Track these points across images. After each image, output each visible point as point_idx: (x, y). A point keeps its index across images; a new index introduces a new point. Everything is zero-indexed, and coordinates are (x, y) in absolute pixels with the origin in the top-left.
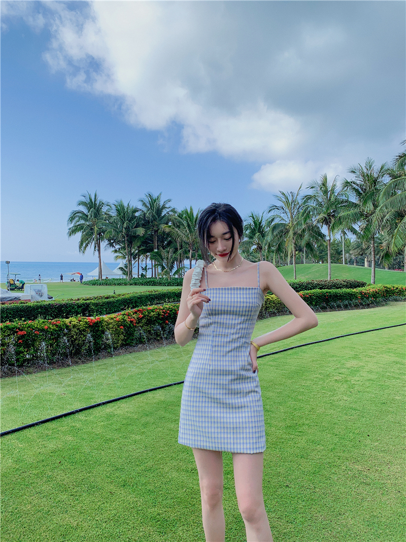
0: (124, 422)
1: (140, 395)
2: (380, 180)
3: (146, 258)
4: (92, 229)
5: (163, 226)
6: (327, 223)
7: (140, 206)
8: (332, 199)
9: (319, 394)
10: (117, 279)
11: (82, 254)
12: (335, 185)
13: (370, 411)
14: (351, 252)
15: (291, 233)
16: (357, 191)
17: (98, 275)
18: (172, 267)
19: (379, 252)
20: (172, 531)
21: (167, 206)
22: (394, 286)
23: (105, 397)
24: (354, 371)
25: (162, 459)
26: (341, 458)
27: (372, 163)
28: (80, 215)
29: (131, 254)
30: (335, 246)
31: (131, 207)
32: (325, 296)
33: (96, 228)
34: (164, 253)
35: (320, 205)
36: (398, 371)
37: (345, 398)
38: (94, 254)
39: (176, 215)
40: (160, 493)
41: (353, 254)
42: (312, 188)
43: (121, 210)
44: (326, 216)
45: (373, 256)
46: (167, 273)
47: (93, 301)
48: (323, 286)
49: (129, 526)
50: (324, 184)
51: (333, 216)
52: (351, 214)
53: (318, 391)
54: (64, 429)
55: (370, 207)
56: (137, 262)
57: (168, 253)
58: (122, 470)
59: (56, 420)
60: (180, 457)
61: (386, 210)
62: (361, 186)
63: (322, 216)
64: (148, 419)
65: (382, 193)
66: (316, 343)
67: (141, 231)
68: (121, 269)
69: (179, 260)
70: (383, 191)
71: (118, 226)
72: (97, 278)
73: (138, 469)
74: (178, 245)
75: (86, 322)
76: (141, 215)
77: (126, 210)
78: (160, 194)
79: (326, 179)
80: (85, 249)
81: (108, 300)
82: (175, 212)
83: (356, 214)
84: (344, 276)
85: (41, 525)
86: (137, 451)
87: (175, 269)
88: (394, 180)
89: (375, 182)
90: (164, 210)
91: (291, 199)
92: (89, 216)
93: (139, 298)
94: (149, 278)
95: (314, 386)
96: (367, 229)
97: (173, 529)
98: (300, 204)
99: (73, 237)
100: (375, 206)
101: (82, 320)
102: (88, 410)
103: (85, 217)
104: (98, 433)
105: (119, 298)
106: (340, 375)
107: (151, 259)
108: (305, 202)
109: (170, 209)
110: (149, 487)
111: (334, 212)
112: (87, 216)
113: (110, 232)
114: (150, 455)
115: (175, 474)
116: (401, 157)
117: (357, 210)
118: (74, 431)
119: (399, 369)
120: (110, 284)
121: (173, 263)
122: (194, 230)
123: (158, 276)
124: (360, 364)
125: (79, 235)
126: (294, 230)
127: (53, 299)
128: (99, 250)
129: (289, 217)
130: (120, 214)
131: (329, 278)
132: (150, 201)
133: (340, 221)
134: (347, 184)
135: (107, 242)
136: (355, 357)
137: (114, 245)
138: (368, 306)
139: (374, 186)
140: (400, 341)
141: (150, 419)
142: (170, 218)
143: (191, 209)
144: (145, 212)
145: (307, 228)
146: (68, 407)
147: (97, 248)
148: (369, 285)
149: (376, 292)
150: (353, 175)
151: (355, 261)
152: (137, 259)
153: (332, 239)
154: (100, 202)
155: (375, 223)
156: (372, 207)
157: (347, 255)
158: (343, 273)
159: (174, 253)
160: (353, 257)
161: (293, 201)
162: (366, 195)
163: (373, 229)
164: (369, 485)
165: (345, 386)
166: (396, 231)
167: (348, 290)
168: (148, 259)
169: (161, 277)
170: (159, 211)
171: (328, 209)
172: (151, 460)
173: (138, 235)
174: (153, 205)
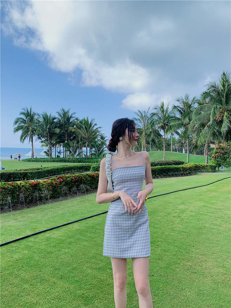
0: (58, 242)
1: (65, 226)
2: (193, 106)
3: (60, 146)
4: (28, 129)
5: (71, 128)
6: (164, 128)
7: (57, 116)
8: (166, 115)
9: (166, 224)
10: (43, 158)
11: (22, 143)
12: (168, 108)
13: (193, 233)
14: (176, 145)
15: (144, 134)
16: (180, 111)
17: (31, 155)
18: (76, 152)
19: (191, 145)
20: (92, 303)
21: (73, 116)
22: (200, 164)
23: (44, 227)
24: (183, 211)
25: (82, 262)
26: (180, 259)
27: (189, 96)
28: (21, 120)
29: (51, 144)
30: (167, 142)
31: (52, 116)
32: (163, 169)
33: (31, 128)
34: (71, 143)
35: (160, 118)
36: (206, 211)
37: (180, 226)
38: (29, 143)
39: (79, 122)
40: (83, 282)
41: (177, 146)
42: (155, 109)
43: (46, 118)
44: (163, 125)
45: (188, 147)
46: (73, 155)
47: (29, 171)
48: (161, 164)
49: (67, 301)
50: (162, 107)
51: (167, 125)
52: (177, 124)
53: (165, 222)
54: (22, 246)
55: (187, 120)
56: (55, 148)
57: (73, 144)
58: (59, 269)
59: (17, 242)
60: (92, 261)
61: (196, 122)
62: (182, 109)
63: (161, 124)
64: (71, 240)
65: (194, 113)
66: (160, 195)
67: (57, 130)
68: (45, 152)
69: (80, 148)
70: (194, 112)
71: (44, 127)
72: (31, 158)
73: (69, 269)
74: (80, 139)
75: (30, 184)
76: (57, 121)
77: (49, 118)
78: (69, 109)
79: (163, 104)
80: (24, 140)
81: (39, 170)
82: (78, 120)
83: (179, 124)
84: (172, 158)
85: (15, 303)
86: (67, 258)
87: (77, 153)
88: (200, 106)
89: (190, 106)
90: (71, 119)
91: (144, 115)
92: (27, 121)
93: (57, 170)
94: (62, 158)
95: (162, 220)
96: (185, 132)
97: (92, 302)
98: (149, 117)
99: (16, 133)
100: (190, 120)
101: (28, 183)
102: (35, 235)
103: (24, 121)
104: (43, 248)
105: (45, 169)
106: (176, 213)
107: (63, 147)
108: (152, 117)
109: (75, 118)
110: (76, 279)
111: (167, 122)
112: (25, 121)
113: (39, 131)
114: (75, 260)
115: (90, 271)
116: (204, 93)
117: (180, 122)
118: (28, 247)
119: (206, 210)
120: (39, 161)
121: (76, 149)
122: (89, 130)
123: (67, 156)
124: (186, 207)
125: (20, 132)
126: (145, 132)
127: (5, 170)
128: (32, 141)
129: (143, 125)
130: (45, 120)
131: (164, 159)
132: (63, 113)
133: (171, 128)
134: (175, 107)
135: (37, 136)
136: (183, 203)
137: (41, 138)
138: (187, 175)
139: (189, 109)
140: (205, 194)
141: (72, 240)
142: (75, 123)
143: (87, 118)
144: (60, 119)
145: (152, 131)
146: (23, 233)
147: (31, 140)
148: (186, 163)
149: (191, 167)
150: (178, 102)
151: (178, 150)
152: (55, 147)
153: (166, 137)
154: (33, 113)
155: (190, 129)
156: (188, 121)
157: (174, 146)
158: (172, 156)
159: (77, 143)
160: (177, 148)
161: (145, 116)
162: (185, 114)
163: (189, 132)
164: (196, 273)
165: (179, 219)
166: (201, 134)
167: (176, 166)
168: (62, 146)
169: (69, 157)
170: (68, 119)
171: (164, 121)
172: (75, 263)
173: (56, 133)
174: (65, 115)
